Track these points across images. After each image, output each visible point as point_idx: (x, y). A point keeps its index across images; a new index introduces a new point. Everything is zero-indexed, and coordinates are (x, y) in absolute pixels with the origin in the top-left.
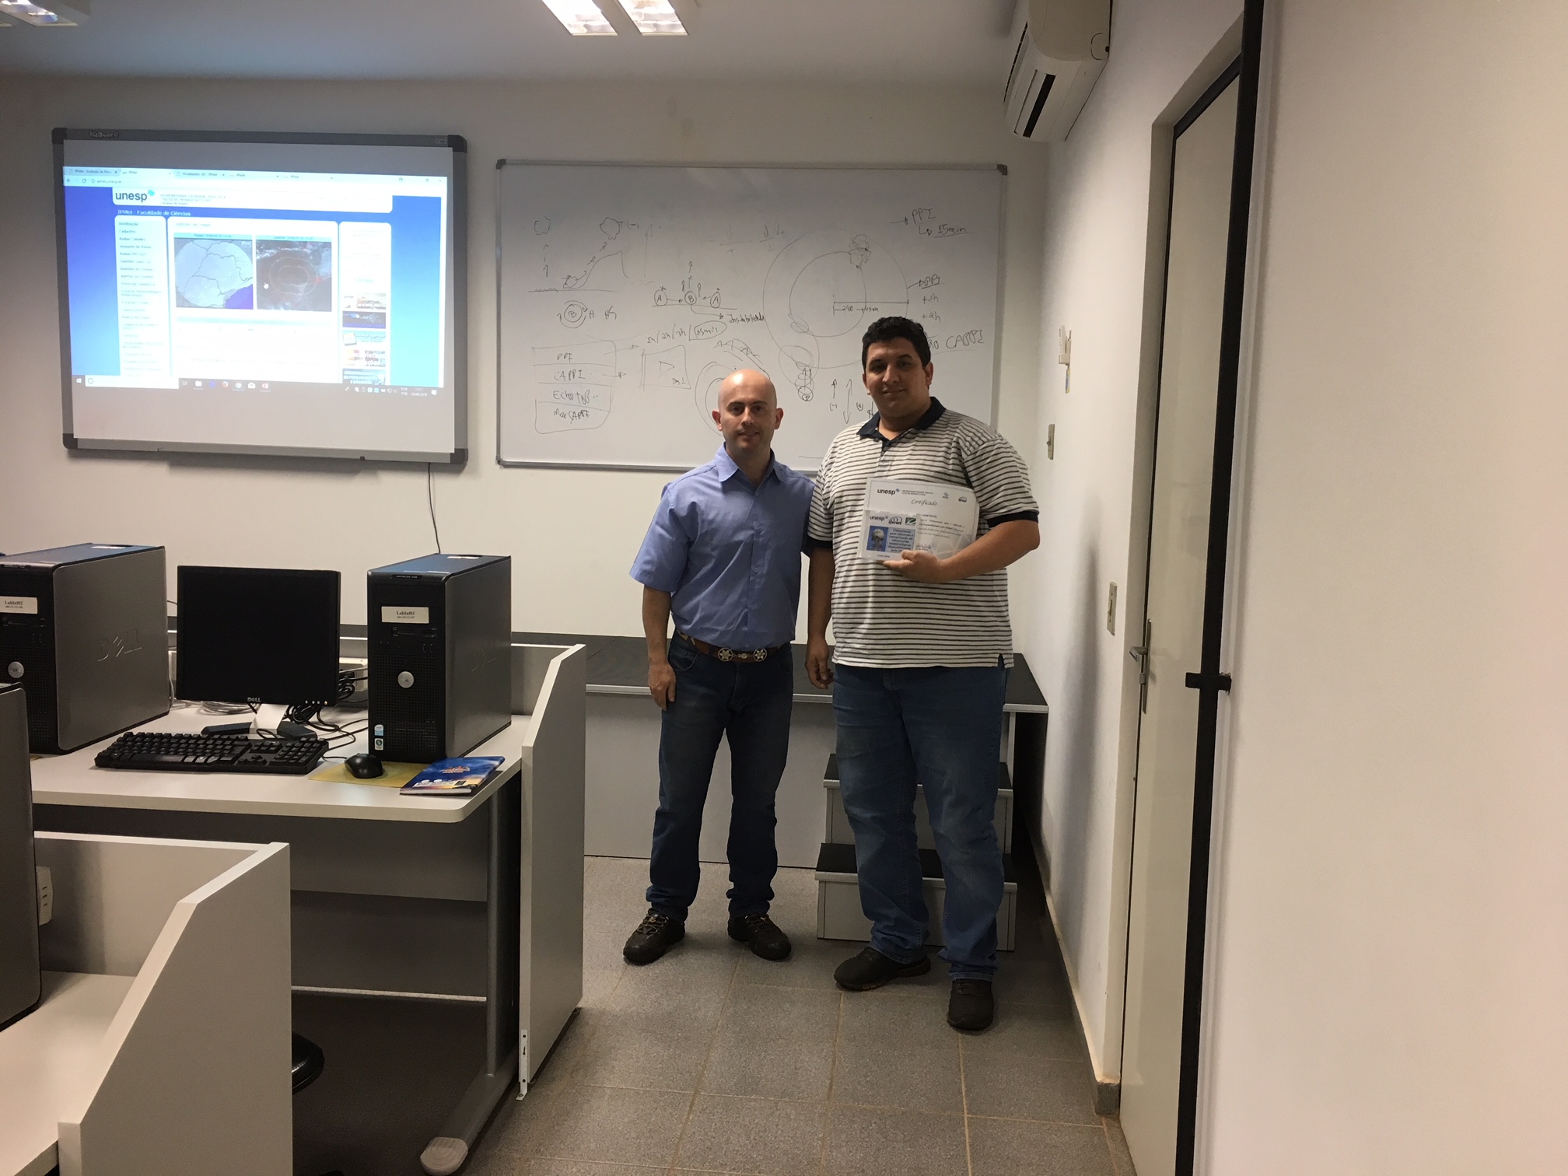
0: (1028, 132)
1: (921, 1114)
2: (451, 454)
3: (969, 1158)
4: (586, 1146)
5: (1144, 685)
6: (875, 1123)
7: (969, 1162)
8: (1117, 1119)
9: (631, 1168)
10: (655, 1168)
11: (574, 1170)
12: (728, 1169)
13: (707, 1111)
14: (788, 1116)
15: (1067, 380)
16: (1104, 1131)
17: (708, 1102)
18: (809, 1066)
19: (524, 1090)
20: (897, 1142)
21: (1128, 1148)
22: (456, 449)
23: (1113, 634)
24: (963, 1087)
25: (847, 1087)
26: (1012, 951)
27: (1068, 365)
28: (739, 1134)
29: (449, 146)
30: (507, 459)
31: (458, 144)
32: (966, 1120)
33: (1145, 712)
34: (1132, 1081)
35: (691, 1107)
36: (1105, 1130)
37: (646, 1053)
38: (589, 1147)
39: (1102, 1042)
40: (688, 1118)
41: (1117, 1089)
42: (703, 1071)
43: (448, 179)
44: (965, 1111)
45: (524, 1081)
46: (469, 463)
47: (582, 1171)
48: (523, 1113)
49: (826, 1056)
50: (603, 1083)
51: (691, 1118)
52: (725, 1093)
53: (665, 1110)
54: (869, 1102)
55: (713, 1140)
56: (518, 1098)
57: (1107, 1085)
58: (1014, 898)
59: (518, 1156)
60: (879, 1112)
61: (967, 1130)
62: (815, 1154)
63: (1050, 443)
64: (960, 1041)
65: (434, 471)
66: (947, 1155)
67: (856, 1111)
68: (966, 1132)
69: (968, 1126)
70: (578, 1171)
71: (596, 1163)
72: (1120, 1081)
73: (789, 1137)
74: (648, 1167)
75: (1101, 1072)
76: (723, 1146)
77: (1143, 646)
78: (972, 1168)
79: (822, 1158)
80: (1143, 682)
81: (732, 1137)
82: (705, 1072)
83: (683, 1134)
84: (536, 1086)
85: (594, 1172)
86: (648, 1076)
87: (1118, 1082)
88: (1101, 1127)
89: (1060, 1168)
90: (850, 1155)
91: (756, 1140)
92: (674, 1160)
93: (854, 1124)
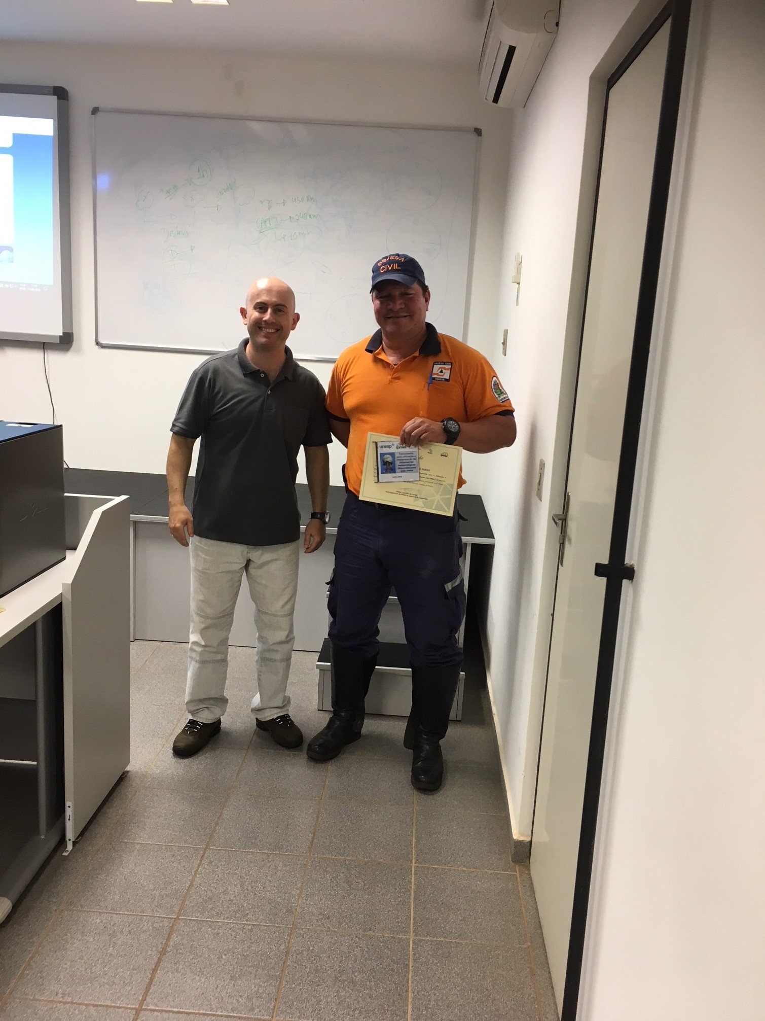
0: (496, 99)
1: (379, 863)
2: (60, 336)
3: (412, 903)
5: (562, 544)
6: (343, 873)
7: (412, 908)
8: (528, 867)
9: (145, 918)
10: (164, 918)
11: (98, 920)
13: (213, 864)
14: (276, 867)
15: (517, 295)
16: (517, 878)
17: (216, 855)
18: (299, 822)
19: (70, 847)
20: (358, 890)
21: (534, 893)
22: (63, 333)
24: (414, 838)
25: (325, 840)
26: (460, 721)
27: (519, 284)
28: (235, 885)
29: (54, 95)
30: (103, 341)
31: (61, 93)
32: (413, 868)
33: (562, 565)
34: (541, 837)
35: (201, 861)
36: (518, 876)
37: (173, 811)
38: (113, 898)
39: (520, 803)
40: (197, 870)
41: (528, 845)
42: (215, 828)
43: (54, 121)
44: (413, 861)
45: (70, 840)
46: (74, 343)
47: (104, 921)
48: (65, 867)
49: (312, 812)
50: (134, 839)
51: (199, 870)
52: (230, 848)
53: (180, 863)
54: (340, 854)
55: (214, 890)
56: (65, 854)
57: (521, 842)
59: (54, 908)
60: (347, 862)
61: (413, 878)
62: (293, 903)
63: (504, 343)
64: (415, 797)
65: (47, 349)
66: (395, 902)
67: (330, 862)
68: (413, 880)
69: (415, 874)
70: (102, 922)
71: (117, 914)
72: (532, 838)
73: (274, 886)
74: (158, 917)
75: (518, 832)
76: (222, 896)
77: (563, 513)
78: (414, 913)
79: (298, 906)
80: (561, 542)
81: (229, 888)
82: (217, 828)
83: (191, 885)
84: (81, 842)
85: (114, 923)
86: (171, 832)
87: (530, 839)
88: (515, 873)
89: (481, 912)
90: (321, 903)
91: (248, 890)
92: (180, 910)
93: (327, 874)
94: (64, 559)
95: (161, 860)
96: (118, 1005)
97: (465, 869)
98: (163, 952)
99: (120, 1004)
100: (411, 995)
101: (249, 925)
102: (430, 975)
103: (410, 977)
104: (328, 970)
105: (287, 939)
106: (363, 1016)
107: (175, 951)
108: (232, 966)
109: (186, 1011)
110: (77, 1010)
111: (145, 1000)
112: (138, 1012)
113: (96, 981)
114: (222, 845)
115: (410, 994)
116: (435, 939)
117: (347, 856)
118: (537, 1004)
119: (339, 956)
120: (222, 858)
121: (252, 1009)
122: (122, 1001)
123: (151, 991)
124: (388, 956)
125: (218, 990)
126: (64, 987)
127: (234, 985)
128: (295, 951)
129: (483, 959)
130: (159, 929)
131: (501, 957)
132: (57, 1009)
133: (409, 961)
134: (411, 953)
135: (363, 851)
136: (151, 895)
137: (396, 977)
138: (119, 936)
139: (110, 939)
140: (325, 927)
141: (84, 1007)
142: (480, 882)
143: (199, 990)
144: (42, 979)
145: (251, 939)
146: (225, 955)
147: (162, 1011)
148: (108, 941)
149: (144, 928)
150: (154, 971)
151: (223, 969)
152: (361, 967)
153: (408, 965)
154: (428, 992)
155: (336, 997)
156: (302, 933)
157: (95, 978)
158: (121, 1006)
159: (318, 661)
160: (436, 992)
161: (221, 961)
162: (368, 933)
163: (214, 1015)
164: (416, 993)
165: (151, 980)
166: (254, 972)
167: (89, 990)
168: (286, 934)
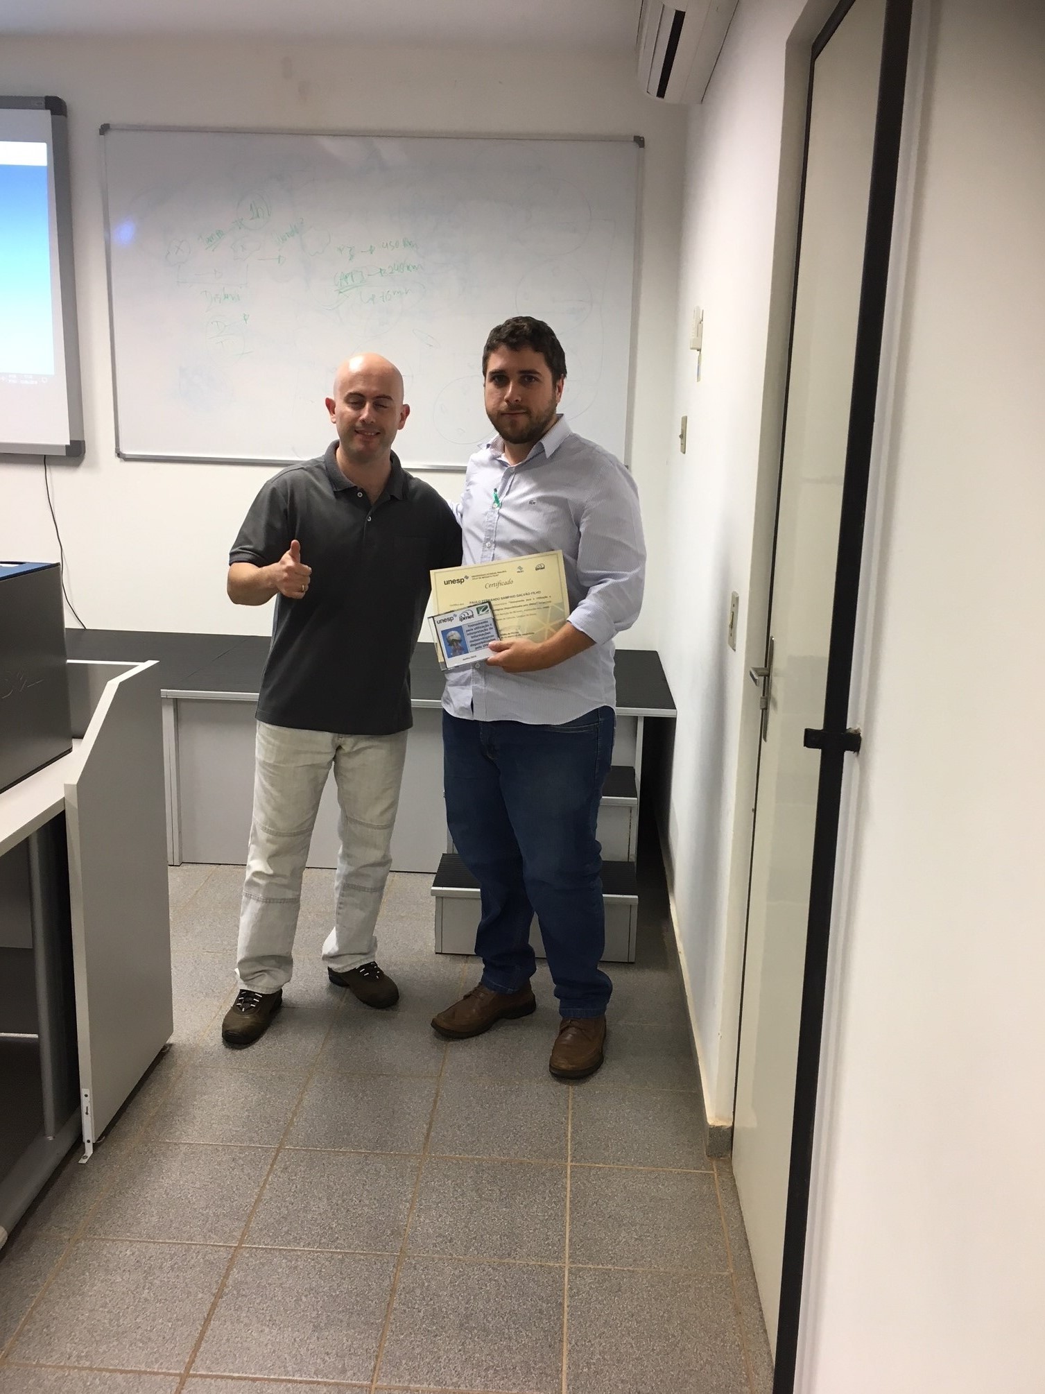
0: (661, 93)
1: (521, 1163)
2: (67, 446)
3: (568, 1218)
4: (147, 1220)
5: (765, 710)
6: (471, 1177)
7: (568, 1224)
8: (729, 1163)
9: (193, 1247)
10: (220, 1246)
11: (128, 1253)
12: (302, 1244)
13: (289, 1169)
14: (378, 1172)
15: (698, 367)
16: (714, 1179)
17: (292, 1158)
19: (89, 1151)
20: (491, 1201)
21: (738, 1199)
22: (71, 441)
23: (735, 650)
24: (570, 1127)
25: (446, 1133)
26: (632, 963)
27: (699, 350)
29: (46, 108)
30: (126, 451)
31: (56, 106)
32: (569, 1168)
33: (765, 740)
34: (746, 1122)
35: (272, 1166)
36: (716, 1177)
37: (233, 1098)
38: (150, 1221)
39: (716, 1075)
40: (266, 1180)
41: (729, 1132)
42: (292, 1119)
43: (48, 146)
44: (569, 1159)
45: (89, 1141)
46: (86, 454)
47: (137, 1253)
48: (82, 1179)
49: (427, 1095)
50: (179, 1138)
51: (270, 1179)
52: (313, 1146)
53: (242, 1170)
54: (466, 1152)
55: (290, 1207)
56: (84, 1161)
57: (718, 1129)
58: (635, 912)
59: (67, 1237)
60: (476, 1163)
61: (569, 1182)
62: (401, 1221)
63: (683, 436)
65: (49, 465)
66: (544, 1216)
67: (452, 1162)
68: (568, 1186)
69: (571, 1178)
70: (133, 1254)
71: (154, 1243)
72: (733, 1123)
73: (375, 1199)
74: (212, 1245)
75: (715, 1114)
76: (301, 1214)
77: (766, 666)
78: (570, 1231)
79: (408, 1226)
80: (764, 707)
81: (312, 1202)
82: (295, 1120)
83: (258, 1200)
84: (104, 1144)
85: (150, 1255)
86: (230, 1127)
87: (731, 1124)
88: (712, 1172)
89: (664, 1227)
90: (440, 1220)
91: (337, 1205)
92: (243, 1235)
93: (448, 1180)
94: (70, 751)
95: (216, 1167)
96: (156, 1370)
97: (642, 1168)
98: (219, 1295)
99: (158, 1369)
100: (566, 1347)
101: (340, 1253)
102: (593, 1318)
103: (565, 1321)
104: (450, 1314)
105: (392, 1272)
106: (499, 1377)
107: (235, 1292)
108: (316, 1312)
109: (250, 1376)
110: (97, 1380)
111: (193, 1361)
112: (183, 1378)
113: (125, 1337)
114: (301, 1144)
115: (565, 1344)
116: (601, 1266)
117: (476, 1154)
118: (744, 1354)
119: (466, 1294)
120: (302, 1161)
121: (344, 1371)
122: (162, 1363)
123: (201, 1349)
124: (535, 1292)
125: (296, 1345)
126: (81, 1347)
127: (318, 1338)
128: (404, 1288)
129: (667, 1293)
130: (213, 1263)
131: (692, 1290)
132: (70, 1378)
133: (564, 1299)
134: (567, 1287)
135: (499, 1146)
136: (203, 1215)
137: (545, 1321)
138: (157, 1272)
139: (146, 1278)
140: (446, 1254)
141: (108, 1374)
142: (663, 1185)
143: (270, 1346)
144: (49, 1337)
145: (341, 1273)
146: (306, 1296)
147: (217, 1377)
148: (142, 1281)
149: (192, 1262)
150: (207, 1320)
151: (304, 1315)
152: (496, 1309)
153: (561, 1304)
154: (590, 1341)
155: (462, 1352)
156: (413, 1263)
157: (123, 1333)
158: (160, 1371)
159: (433, 886)
160: (602, 1341)
161: (300, 1306)
162: (506, 1261)
163: (289, 1381)
164: (573, 1343)
165: (203, 1333)
166: (345, 1319)
167: (114, 1350)
168: (391, 1265)
